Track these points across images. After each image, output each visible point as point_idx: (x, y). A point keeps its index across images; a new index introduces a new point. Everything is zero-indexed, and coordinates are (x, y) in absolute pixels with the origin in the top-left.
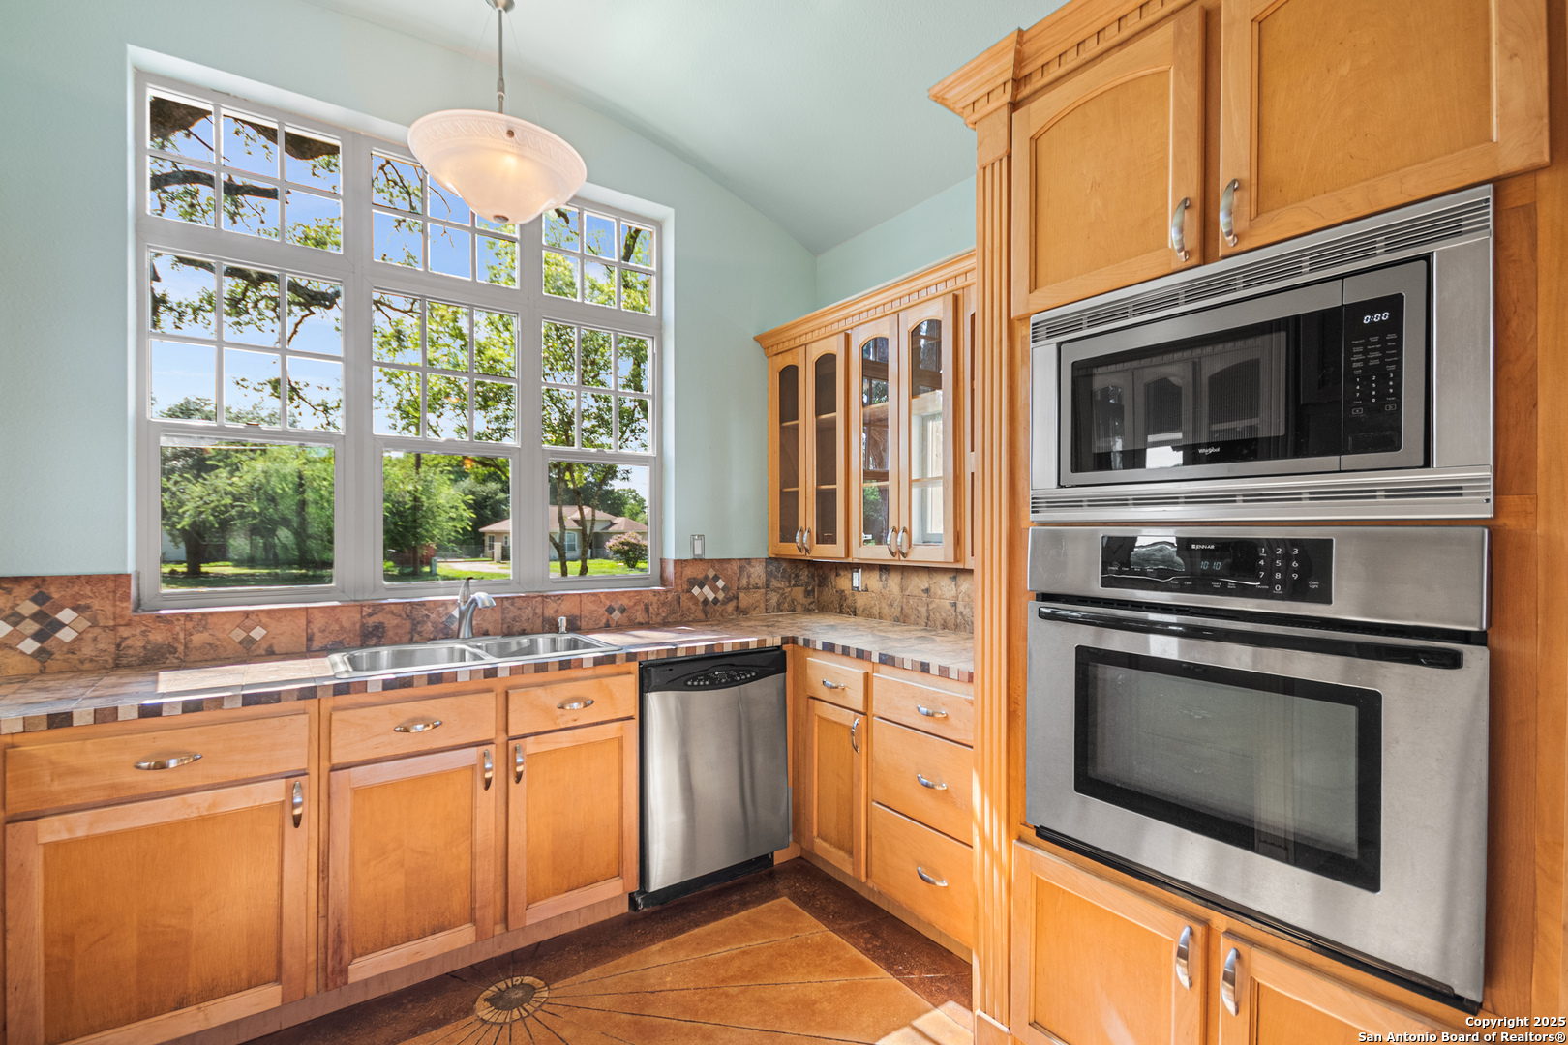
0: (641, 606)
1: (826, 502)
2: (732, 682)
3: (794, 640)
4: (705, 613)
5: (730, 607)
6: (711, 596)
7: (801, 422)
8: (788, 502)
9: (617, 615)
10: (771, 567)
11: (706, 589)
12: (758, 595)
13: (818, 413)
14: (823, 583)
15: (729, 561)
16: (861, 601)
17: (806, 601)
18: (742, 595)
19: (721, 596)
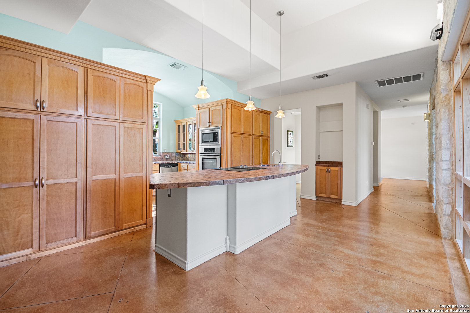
0: (157, 159)
1: (184, 144)
2: (171, 167)
3: (179, 162)
4: (166, 160)
5: (170, 159)
6: (167, 158)
7: (181, 133)
8: (179, 144)
9: (154, 160)
10: (176, 154)
11: (167, 157)
12: (174, 158)
13: (183, 132)
14: (184, 156)
15: (170, 153)
16: (189, 159)
17: (182, 159)
18: (172, 158)
19: (169, 158)
